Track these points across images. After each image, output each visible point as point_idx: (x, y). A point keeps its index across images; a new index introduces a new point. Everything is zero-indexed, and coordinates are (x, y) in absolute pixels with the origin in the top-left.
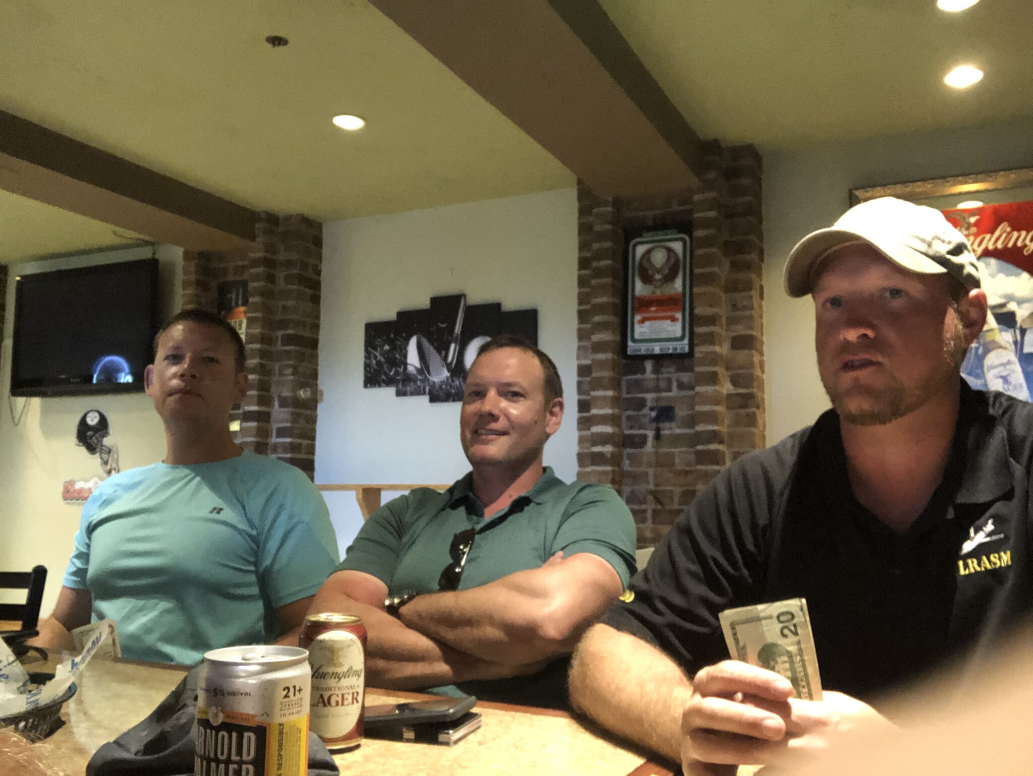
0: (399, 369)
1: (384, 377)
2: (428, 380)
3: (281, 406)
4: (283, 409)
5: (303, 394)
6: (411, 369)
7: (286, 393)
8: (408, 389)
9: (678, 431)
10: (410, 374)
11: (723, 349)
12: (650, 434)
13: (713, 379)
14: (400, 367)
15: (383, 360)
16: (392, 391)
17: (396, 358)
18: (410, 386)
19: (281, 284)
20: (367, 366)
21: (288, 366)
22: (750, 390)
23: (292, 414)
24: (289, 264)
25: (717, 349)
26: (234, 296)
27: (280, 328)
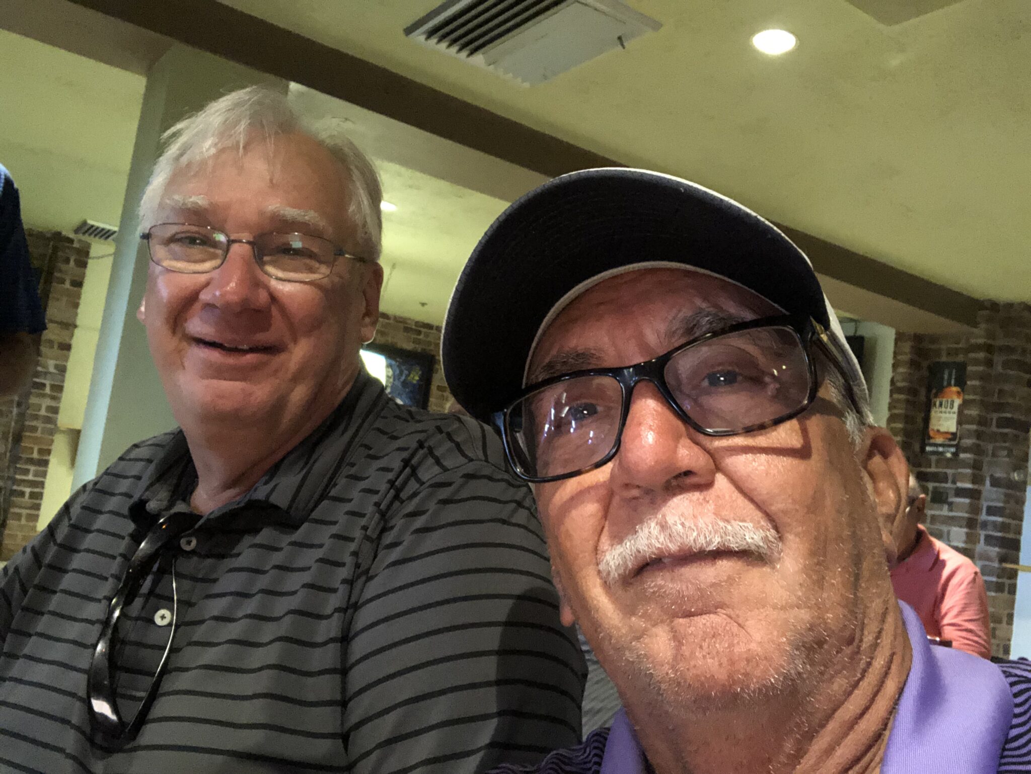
3: (992, 485)
4: (995, 489)
5: (1016, 476)
7: (999, 474)
19: (999, 369)
21: (1003, 448)
23: (1006, 495)
26: (946, 377)
27: (995, 411)
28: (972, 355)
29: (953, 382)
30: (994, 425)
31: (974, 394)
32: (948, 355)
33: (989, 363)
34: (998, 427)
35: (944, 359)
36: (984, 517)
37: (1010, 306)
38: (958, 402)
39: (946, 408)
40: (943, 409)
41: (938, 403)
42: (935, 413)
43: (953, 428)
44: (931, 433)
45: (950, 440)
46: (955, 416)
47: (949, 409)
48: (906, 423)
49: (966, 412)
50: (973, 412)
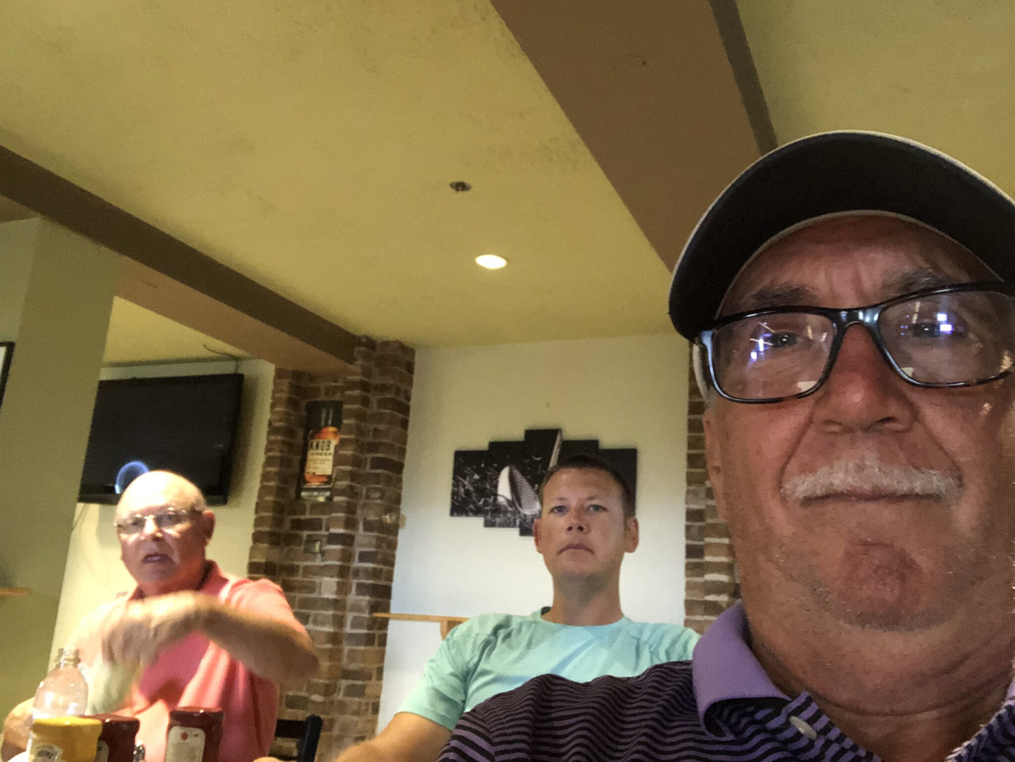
0: (488, 499)
1: (472, 506)
2: (519, 512)
3: (366, 530)
4: (368, 533)
5: (388, 519)
6: (501, 500)
7: (372, 517)
8: (498, 520)
10: (500, 505)
14: (490, 498)
15: (471, 489)
16: (479, 521)
17: (486, 489)
18: (499, 517)
19: (374, 408)
20: (454, 494)
21: (376, 489)
23: (378, 538)
24: (384, 388)
26: (324, 416)
27: (370, 451)
28: (349, 393)
29: (330, 422)
30: (368, 466)
31: (349, 433)
32: (327, 394)
33: (365, 401)
34: (372, 468)
35: (322, 398)
36: (356, 564)
37: (386, 344)
38: (334, 442)
39: (323, 449)
40: (320, 451)
41: (314, 444)
42: (312, 455)
43: (329, 472)
44: (307, 477)
45: (326, 483)
46: (331, 458)
47: (324, 452)
48: (281, 466)
49: (342, 452)
50: (348, 452)
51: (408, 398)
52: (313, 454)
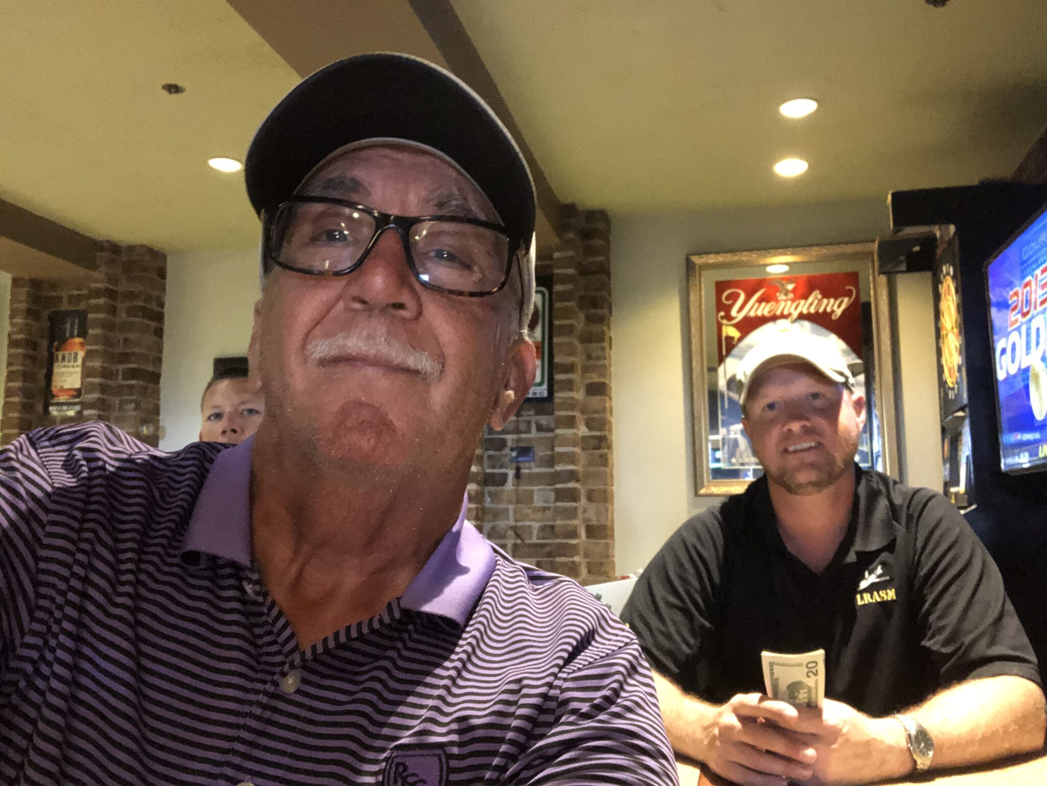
5: (146, 430)
9: (536, 470)
11: (579, 395)
12: (511, 473)
13: (570, 422)
19: (123, 316)
21: (130, 401)
22: (603, 433)
24: (132, 295)
25: (574, 394)
26: (68, 326)
27: (121, 362)
28: (93, 301)
29: (76, 333)
30: (120, 377)
31: (96, 343)
32: (69, 303)
33: (113, 310)
34: (124, 379)
35: (65, 307)
37: (131, 248)
38: (81, 354)
39: (69, 361)
40: (66, 364)
41: (60, 357)
42: (58, 369)
43: (78, 385)
44: (54, 390)
45: (74, 397)
46: (79, 370)
47: (72, 363)
48: (25, 381)
49: (89, 364)
50: (97, 364)
51: (162, 305)
52: (58, 366)
